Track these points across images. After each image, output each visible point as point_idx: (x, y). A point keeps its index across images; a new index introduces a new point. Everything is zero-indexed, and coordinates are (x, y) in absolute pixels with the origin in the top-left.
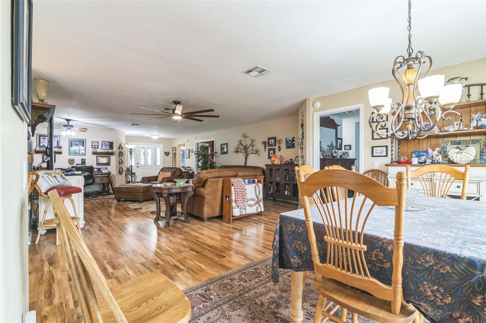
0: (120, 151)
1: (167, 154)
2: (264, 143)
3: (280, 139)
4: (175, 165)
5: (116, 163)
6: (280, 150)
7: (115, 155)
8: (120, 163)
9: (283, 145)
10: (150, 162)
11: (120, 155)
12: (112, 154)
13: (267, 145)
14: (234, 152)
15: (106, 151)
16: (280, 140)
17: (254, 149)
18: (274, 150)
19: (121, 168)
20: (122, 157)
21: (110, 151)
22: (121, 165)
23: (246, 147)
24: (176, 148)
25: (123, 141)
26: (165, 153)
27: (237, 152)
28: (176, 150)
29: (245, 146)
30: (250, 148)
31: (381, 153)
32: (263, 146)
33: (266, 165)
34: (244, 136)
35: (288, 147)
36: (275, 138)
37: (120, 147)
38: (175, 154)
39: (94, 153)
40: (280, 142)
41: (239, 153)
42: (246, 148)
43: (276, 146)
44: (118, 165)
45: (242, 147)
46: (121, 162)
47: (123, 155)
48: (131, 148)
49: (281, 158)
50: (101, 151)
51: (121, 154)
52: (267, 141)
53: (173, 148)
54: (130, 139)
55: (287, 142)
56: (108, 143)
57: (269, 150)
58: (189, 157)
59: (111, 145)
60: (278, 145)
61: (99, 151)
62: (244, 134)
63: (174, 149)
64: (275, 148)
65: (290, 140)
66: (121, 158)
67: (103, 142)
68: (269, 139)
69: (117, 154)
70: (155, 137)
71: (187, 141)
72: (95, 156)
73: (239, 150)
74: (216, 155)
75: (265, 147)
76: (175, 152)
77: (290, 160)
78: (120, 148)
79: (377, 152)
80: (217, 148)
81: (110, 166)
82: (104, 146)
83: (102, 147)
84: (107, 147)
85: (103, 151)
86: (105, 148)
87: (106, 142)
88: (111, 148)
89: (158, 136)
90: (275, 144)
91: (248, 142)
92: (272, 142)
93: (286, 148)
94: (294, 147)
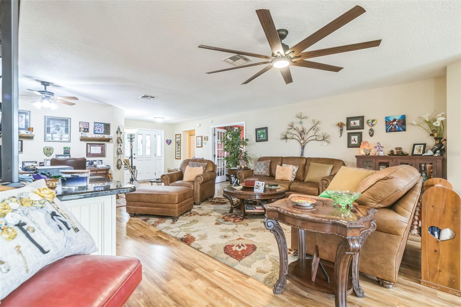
0: (119, 136)
1: (169, 142)
2: (341, 125)
3: (373, 119)
4: (179, 155)
5: (114, 154)
6: (372, 135)
7: (112, 142)
8: (118, 154)
9: (380, 127)
10: (148, 152)
11: (118, 142)
12: (108, 140)
13: (345, 128)
14: (281, 138)
15: (100, 136)
16: (373, 121)
17: (319, 133)
18: (360, 135)
19: (120, 160)
20: (121, 146)
21: (106, 136)
22: (119, 156)
23: (303, 131)
24: (180, 135)
25: (122, 124)
26: (167, 141)
27: (286, 138)
28: (180, 138)
29: (301, 129)
30: (311, 133)
32: (338, 129)
33: (356, 156)
34: (300, 117)
36: (361, 118)
37: (118, 131)
38: (178, 144)
39: (82, 139)
40: (374, 123)
41: (288, 140)
42: (302, 133)
43: (363, 129)
44: (116, 156)
45: (295, 132)
46: (119, 153)
47: (122, 143)
48: (131, 133)
49: (379, 147)
50: (94, 136)
51: (119, 141)
52: (345, 122)
53: (176, 135)
54: (130, 122)
56: (103, 125)
57: (349, 135)
58: (202, 146)
59: (107, 127)
60: (367, 128)
61: (90, 136)
62: (301, 114)
63: (178, 136)
64: (362, 132)
65: (395, 120)
66: (119, 147)
67: (95, 123)
68: (349, 119)
69: (115, 140)
70: (159, 121)
71: (198, 125)
72: (84, 143)
73: (288, 136)
74: (247, 142)
75: (341, 130)
76: (179, 139)
77: (397, 149)
78: (119, 133)
80: (249, 134)
81: (106, 157)
82: (98, 129)
83: (95, 131)
84: (101, 130)
85: (95, 136)
86: (99, 132)
87: (99, 123)
88: (107, 131)
89: (163, 119)
90: (362, 127)
91: (307, 125)
92: (355, 124)
93: (387, 131)
94: (404, 130)
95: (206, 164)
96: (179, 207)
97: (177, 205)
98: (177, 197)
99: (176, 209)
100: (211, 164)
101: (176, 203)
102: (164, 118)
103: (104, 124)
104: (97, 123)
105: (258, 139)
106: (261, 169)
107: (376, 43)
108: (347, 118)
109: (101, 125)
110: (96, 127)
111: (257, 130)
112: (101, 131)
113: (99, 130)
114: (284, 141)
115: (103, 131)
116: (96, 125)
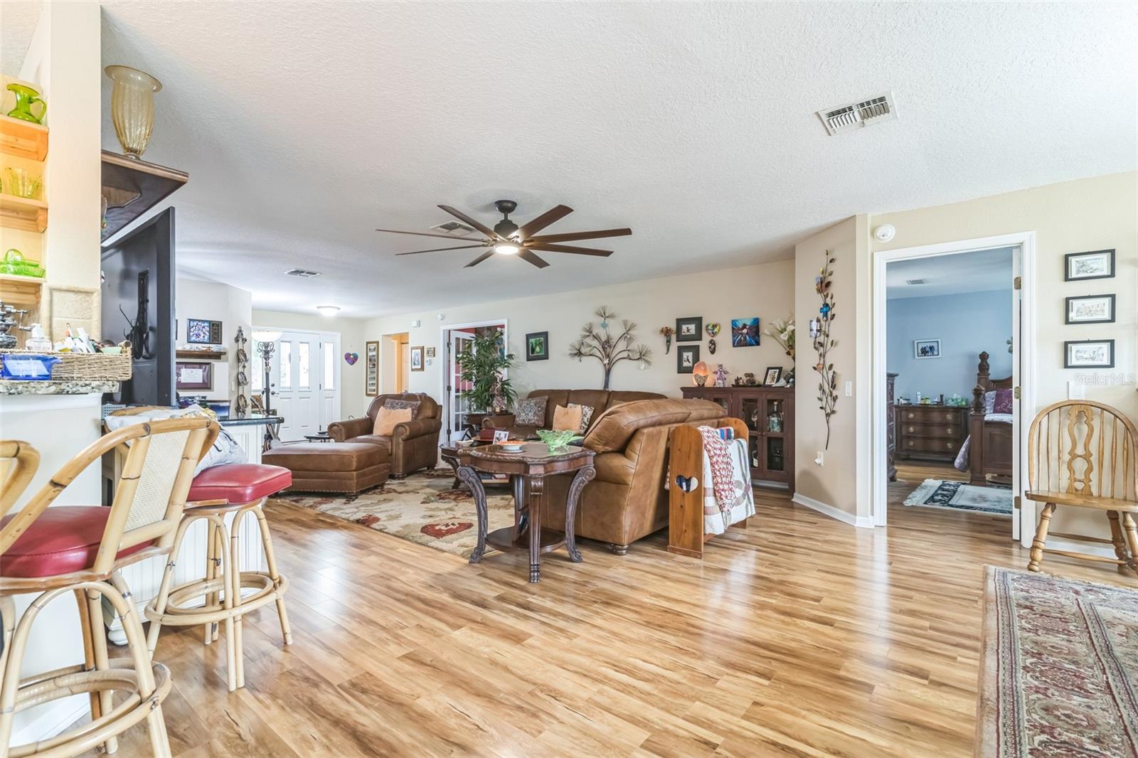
0: (240, 347)
1: (351, 359)
2: (666, 332)
3: (713, 322)
4: (374, 388)
5: (230, 383)
6: (713, 352)
7: (227, 360)
8: (239, 384)
9: (725, 338)
10: (304, 381)
11: (239, 360)
12: (218, 356)
13: (674, 337)
14: (571, 354)
15: (202, 347)
16: (714, 326)
17: (634, 346)
18: (696, 350)
19: (242, 396)
20: (244, 367)
21: (215, 348)
22: (241, 387)
23: (608, 342)
24: (378, 343)
25: (247, 319)
26: (347, 357)
27: (579, 354)
28: (377, 349)
29: (604, 339)
30: (622, 345)
31: (1093, 359)
32: (662, 339)
33: (682, 389)
34: (603, 314)
35: (738, 344)
36: (698, 321)
37: (240, 338)
38: (373, 362)
40: (716, 330)
41: (584, 358)
42: (607, 345)
43: (701, 339)
44: (234, 388)
45: (595, 343)
46: (241, 381)
47: (246, 361)
48: (267, 340)
49: (721, 371)
50: (188, 347)
51: (241, 357)
52: (673, 326)
53: (368, 343)
54: (264, 315)
55: (736, 330)
56: (206, 324)
57: (681, 350)
58: (422, 368)
59: (215, 330)
60: (706, 337)
61: (180, 348)
62: (604, 308)
63: (372, 346)
64: (698, 346)
65: (744, 326)
66: (241, 369)
67: (190, 320)
68: (680, 322)
69: (231, 355)
70: (329, 313)
71: (415, 324)
73: (583, 350)
74: (511, 361)
75: (669, 342)
76: (374, 353)
77: (747, 375)
78: (240, 340)
79: (1079, 354)
80: (514, 343)
81: (213, 391)
82: (196, 332)
83: (189, 336)
84: (202, 335)
85: (191, 348)
86: (198, 340)
87: (199, 321)
88: (215, 338)
89: (336, 310)
90: (698, 337)
91: (615, 330)
92: (688, 331)
93: (734, 346)
94: (758, 344)
95: (419, 403)
96: (358, 476)
97: (355, 473)
98: (355, 460)
99: (352, 479)
100: (429, 404)
101: (354, 468)
102: (339, 309)
103: (209, 322)
104: (194, 320)
105: (531, 355)
106: (530, 414)
107: (627, 232)
108: (677, 319)
109: (203, 325)
110: (192, 330)
111: (528, 336)
112: (204, 337)
113: (198, 336)
114: (577, 359)
115: (206, 337)
116: (191, 325)
